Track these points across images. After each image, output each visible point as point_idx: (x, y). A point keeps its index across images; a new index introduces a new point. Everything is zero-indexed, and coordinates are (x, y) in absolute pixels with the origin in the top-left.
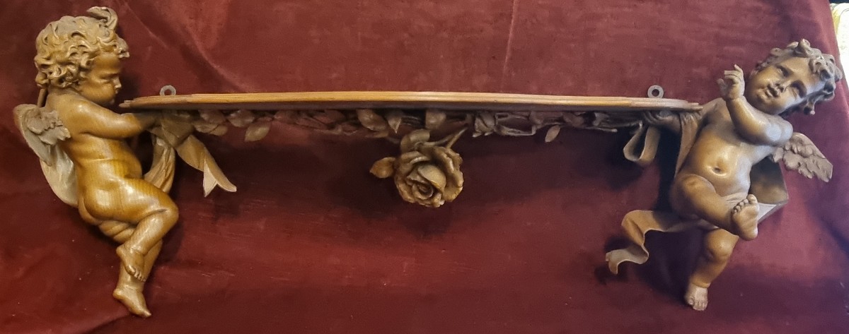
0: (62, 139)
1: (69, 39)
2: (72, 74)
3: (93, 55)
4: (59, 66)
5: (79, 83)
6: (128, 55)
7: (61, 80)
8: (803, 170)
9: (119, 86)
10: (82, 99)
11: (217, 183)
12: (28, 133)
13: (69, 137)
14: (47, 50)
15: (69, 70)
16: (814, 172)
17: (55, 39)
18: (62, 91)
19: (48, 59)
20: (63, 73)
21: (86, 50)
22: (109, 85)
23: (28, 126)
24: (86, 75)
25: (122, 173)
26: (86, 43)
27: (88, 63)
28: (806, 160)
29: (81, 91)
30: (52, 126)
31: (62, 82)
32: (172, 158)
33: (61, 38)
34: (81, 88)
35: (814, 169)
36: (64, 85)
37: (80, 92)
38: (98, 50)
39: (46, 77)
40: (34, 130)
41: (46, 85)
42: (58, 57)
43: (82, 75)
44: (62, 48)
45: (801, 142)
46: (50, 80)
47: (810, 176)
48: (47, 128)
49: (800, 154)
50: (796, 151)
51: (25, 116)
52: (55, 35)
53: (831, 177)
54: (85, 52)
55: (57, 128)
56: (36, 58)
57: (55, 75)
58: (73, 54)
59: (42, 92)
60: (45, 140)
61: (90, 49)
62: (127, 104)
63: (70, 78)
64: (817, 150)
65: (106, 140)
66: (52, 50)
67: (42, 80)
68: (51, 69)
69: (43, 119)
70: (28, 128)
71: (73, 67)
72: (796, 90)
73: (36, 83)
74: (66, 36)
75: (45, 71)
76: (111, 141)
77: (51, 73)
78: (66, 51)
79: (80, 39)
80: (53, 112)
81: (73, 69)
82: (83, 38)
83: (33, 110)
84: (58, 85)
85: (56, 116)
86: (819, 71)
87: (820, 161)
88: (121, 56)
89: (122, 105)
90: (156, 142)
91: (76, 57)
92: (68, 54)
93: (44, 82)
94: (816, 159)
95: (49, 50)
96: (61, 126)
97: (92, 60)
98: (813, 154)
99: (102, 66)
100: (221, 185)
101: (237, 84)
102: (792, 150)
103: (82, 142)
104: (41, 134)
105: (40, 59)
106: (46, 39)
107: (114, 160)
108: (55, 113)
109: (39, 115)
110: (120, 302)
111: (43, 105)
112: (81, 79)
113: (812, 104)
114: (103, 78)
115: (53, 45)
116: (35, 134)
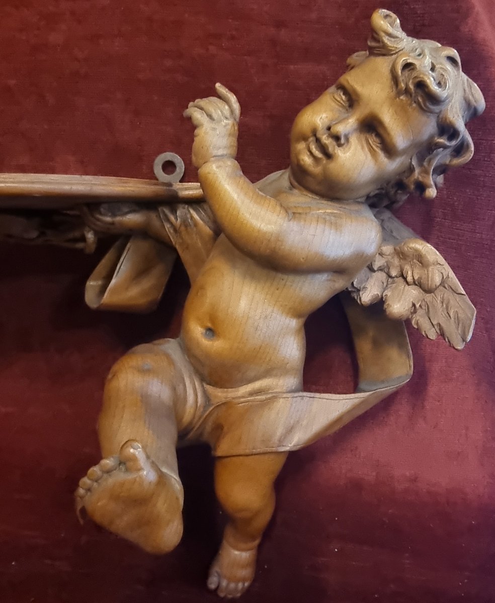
8: (420, 320)
16: (439, 325)
28: (428, 297)
35: (440, 318)
45: (420, 259)
47: (432, 335)
49: (418, 284)
50: (409, 279)
53: (469, 338)
64: (452, 274)
72: (373, 140)
86: (411, 87)
87: (454, 301)
94: (448, 294)
98: (442, 283)
102: (403, 276)
113: (426, 172)
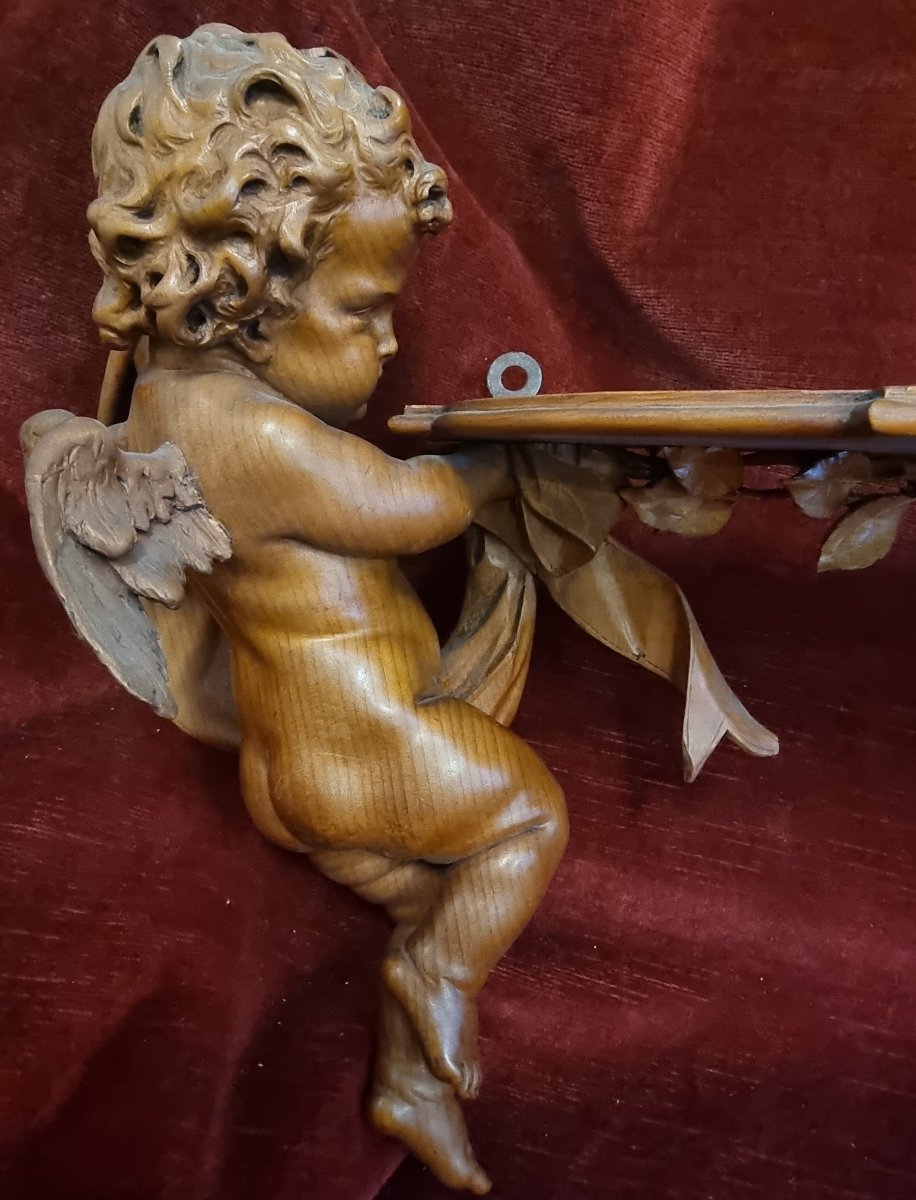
0: (204, 566)
1: (237, 110)
2: (241, 284)
3: (330, 195)
4: (190, 247)
5: (262, 328)
6: (446, 209)
7: (199, 309)
9: (390, 346)
10: (272, 397)
11: (728, 726)
12: (72, 554)
13: (226, 552)
14: (140, 171)
15: (231, 268)
17: (171, 112)
18: (194, 360)
19: (145, 211)
20: (208, 275)
21: (303, 169)
22: (365, 339)
23: (73, 521)
24: (291, 290)
25: (405, 686)
26: (303, 131)
27: (309, 233)
29: (267, 363)
30: (162, 511)
31: (202, 321)
32: (529, 608)
33: (201, 112)
34: (267, 349)
36: (206, 333)
37: (260, 369)
38: (347, 176)
39: (134, 299)
40: (95, 537)
41: (134, 333)
42: (188, 201)
43: (277, 290)
44: (202, 157)
46: (151, 312)
48: (144, 525)
51: (58, 471)
52: (175, 95)
54: (300, 180)
55: (181, 520)
56: (94, 210)
57: (174, 286)
58: (253, 186)
59: (115, 361)
60: (144, 584)
61: (320, 165)
62: (415, 417)
63: (234, 301)
65: (350, 561)
66: (161, 167)
67: (118, 311)
68: (156, 260)
69: (130, 483)
70: (71, 533)
71: (246, 248)
73: (93, 327)
74: (220, 98)
75: (135, 269)
76: (366, 565)
77: (156, 278)
78: (222, 173)
79: (281, 116)
80: (159, 453)
81: (249, 260)
82: (292, 111)
83: (86, 445)
84: (184, 333)
85: (178, 467)
88: (427, 213)
89: (397, 422)
90: (480, 554)
91: (265, 203)
92: (231, 187)
93: (128, 319)
95: (147, 170)
96: (197, 506)
97: (323, 219)
99: (349, 255)
100: (737, 736)
101: (704, 352)
103: (271, 572)
104: (128, 556)
105: (111, 214)
106: (135, 117)
107: (376, 638)
108: (171, 456)
109: (111, 469)
110: (392, 1141)
111: (119, 413)
112: (276, 310)
114: (349, 307)
115: (166, 146)
116: (102, 558)
